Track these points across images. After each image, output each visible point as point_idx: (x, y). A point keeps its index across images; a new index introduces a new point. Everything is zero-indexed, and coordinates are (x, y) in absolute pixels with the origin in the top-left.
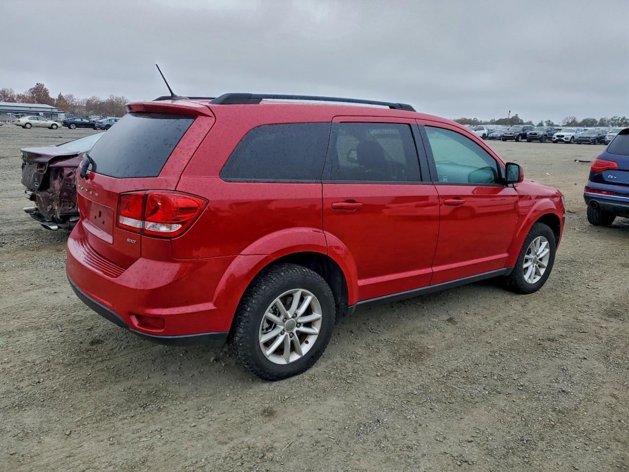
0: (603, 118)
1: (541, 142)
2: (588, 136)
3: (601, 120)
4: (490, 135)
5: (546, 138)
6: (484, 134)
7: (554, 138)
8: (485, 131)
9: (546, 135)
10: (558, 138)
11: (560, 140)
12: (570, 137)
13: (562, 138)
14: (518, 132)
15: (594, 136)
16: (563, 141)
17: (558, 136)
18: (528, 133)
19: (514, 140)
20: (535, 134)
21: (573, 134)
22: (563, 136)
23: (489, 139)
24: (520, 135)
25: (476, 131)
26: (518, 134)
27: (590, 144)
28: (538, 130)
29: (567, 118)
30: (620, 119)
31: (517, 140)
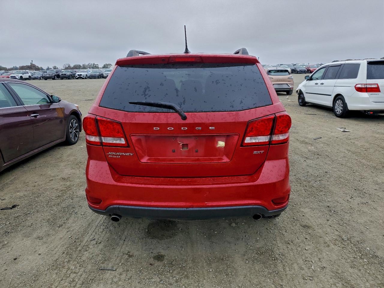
0: (84, 64)
1: (69, 79)
2: (95, 74)
3: (83, 65)
4: (34, 76)
5: (72, 77)
6: (29, 76)
7: (77, 76)
8: (30, 74)
9: (71, 75)
10: (78, 76)
11: (80, 77)
12: (85, 75)
13: (81, 76)
14: (54, 74)
15: (98, 74)
16: (81, 77)
17: (78, 75)
18: (60, 74)
19: (52, 79)
20: (65, 74)
21: (86, 73)
22: (81, 75)
23: (33, 79)
24: (55, 75)
25: (23, 74)
26: (54, 75)
27: (95, 78)
28: (65, 72)
29: (65, 65)
30: (92, 65)
31: (54, 79)
